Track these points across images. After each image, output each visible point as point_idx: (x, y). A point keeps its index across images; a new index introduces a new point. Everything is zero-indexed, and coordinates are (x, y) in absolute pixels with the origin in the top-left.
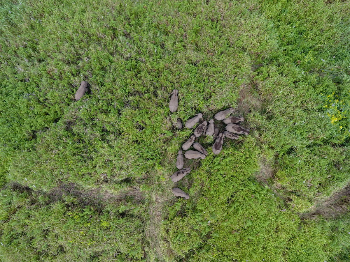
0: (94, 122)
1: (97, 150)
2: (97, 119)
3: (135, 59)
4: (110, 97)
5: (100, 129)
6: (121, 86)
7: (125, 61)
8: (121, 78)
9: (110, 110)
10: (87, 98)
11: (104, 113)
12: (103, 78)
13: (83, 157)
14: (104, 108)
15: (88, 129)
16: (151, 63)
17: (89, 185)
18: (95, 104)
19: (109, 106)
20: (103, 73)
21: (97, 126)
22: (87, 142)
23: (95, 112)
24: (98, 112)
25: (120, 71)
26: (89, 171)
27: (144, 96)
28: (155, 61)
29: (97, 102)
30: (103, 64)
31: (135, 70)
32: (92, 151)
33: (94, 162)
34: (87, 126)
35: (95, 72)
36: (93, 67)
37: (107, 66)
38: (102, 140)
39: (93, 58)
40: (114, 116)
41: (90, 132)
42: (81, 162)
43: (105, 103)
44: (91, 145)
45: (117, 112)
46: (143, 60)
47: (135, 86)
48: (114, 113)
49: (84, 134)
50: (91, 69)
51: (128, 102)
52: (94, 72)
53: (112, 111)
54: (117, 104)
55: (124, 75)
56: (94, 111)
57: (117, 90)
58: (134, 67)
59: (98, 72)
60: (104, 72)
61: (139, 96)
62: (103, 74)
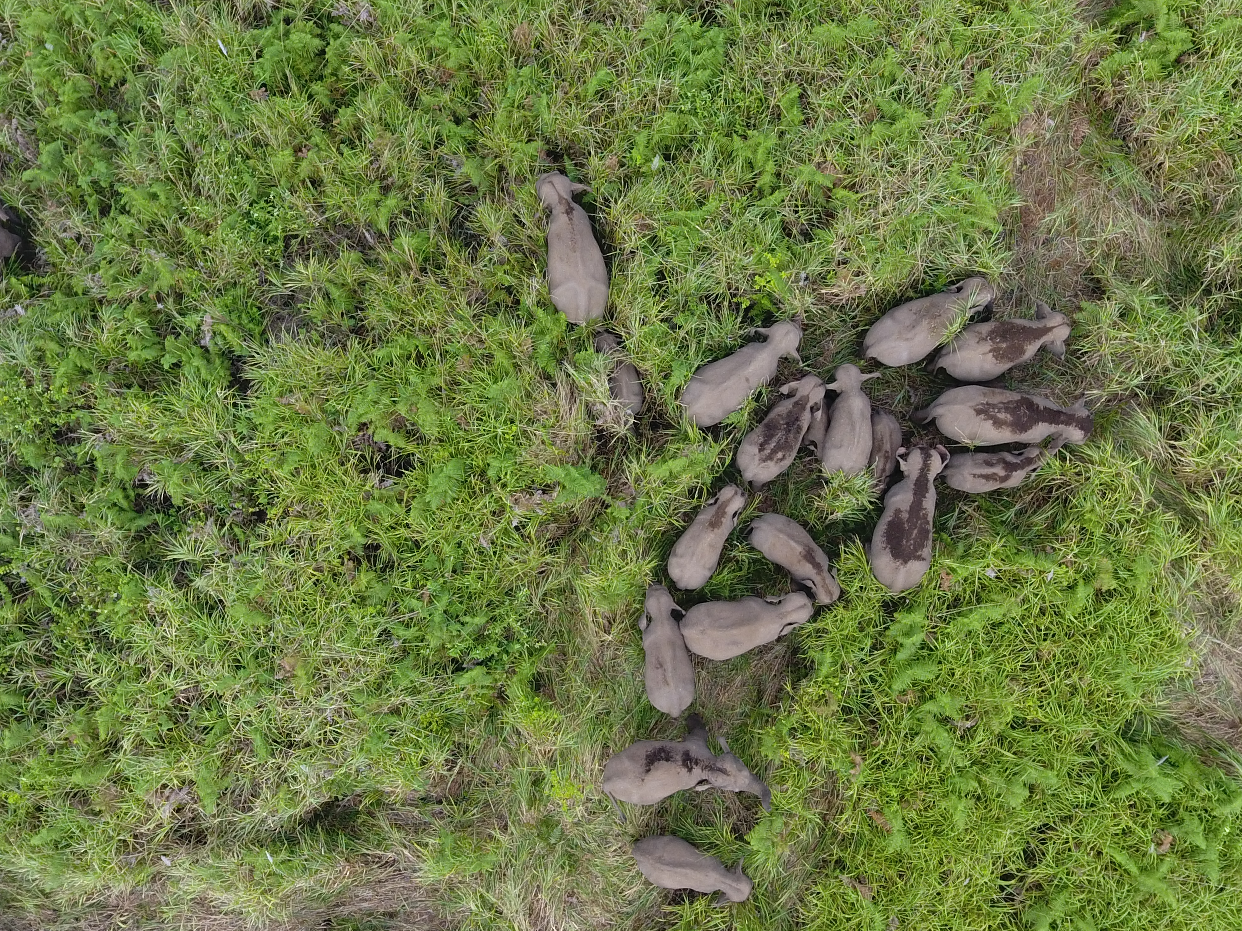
0: (80, 452)
1: (114, 635)
2: (97, 431)
3: (311, 12)
4: (165, 281)
5: (119, 497)
6: (231, 200)
7: (247, 35)
8: (225, 146)
9: (177, 365)
10: (17, 297)
11: (135, 389)
12: (108, 159)
13: (27, 692)
14: (132, 356)
15: (38, 503)
16: (415, 31)
17: (86, 869)
18: (70, 333)
19: (170, 341)
20: (107, 122)
21: (98, 480)
22: (41, 589)
23: (79, 386)
24: (97, 384)
25: (219, 103)
26: (77, 778)
27: (389, 249)
28: (442, 16)
29: (81, 321)
30: (99, 64)
31: (316, 87)
32: (80, 645)
33: (101, 719)
34: (33, 482)
35: (53, 124)
36: (35, 93)
37: (130, 76)
38: (138, 567)
39: (30, 33)
40: (205, 404)
41: (58, 520)
42: (14, 725)
43: (141, 324)
44: (72, 604)
45: (221, 371)
46: (363, 16)
47: (328, 189)
48: (205, 384)
49: (15, 536)
50: (21, 105)
51: (289, 300)
52: (45, 121)
53: (186, 370)
54: (217, 321)
55: (244, 125)
56: (71, 381)
57: (207, 229)
58: (306, 69)
59: (76, 121)
60: (113, 115)
61: (354, 255)
62: (109, 132)
